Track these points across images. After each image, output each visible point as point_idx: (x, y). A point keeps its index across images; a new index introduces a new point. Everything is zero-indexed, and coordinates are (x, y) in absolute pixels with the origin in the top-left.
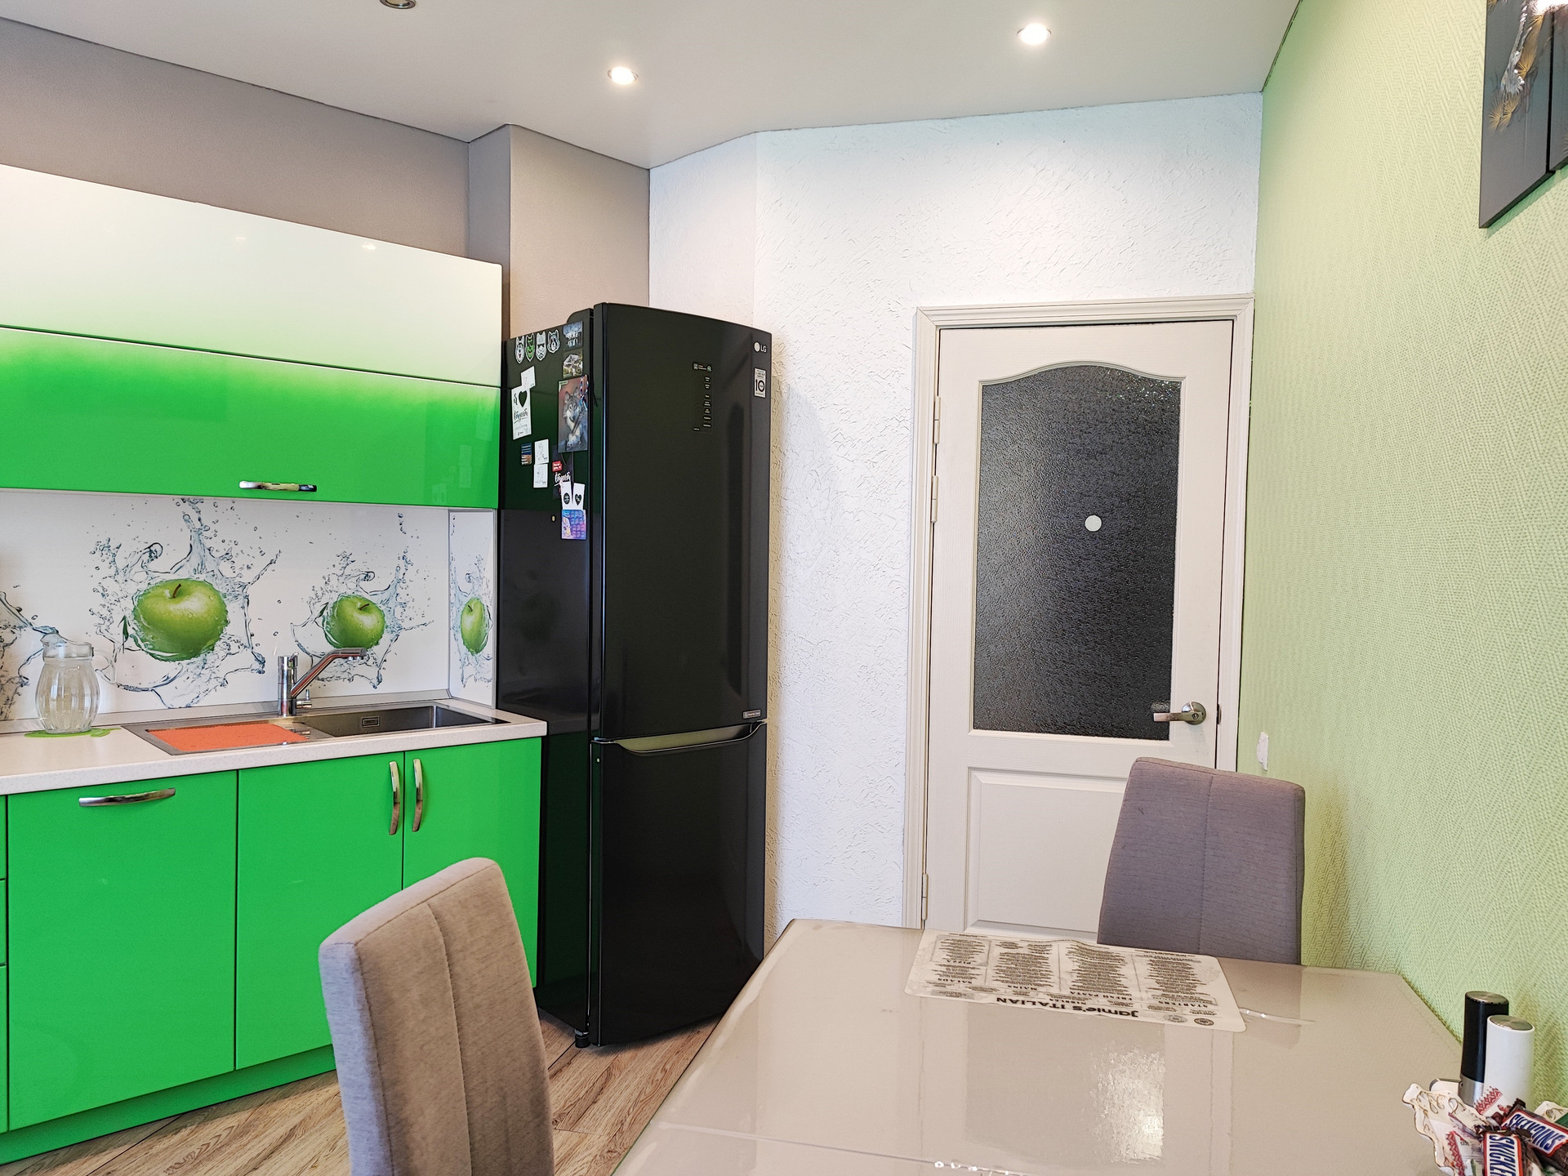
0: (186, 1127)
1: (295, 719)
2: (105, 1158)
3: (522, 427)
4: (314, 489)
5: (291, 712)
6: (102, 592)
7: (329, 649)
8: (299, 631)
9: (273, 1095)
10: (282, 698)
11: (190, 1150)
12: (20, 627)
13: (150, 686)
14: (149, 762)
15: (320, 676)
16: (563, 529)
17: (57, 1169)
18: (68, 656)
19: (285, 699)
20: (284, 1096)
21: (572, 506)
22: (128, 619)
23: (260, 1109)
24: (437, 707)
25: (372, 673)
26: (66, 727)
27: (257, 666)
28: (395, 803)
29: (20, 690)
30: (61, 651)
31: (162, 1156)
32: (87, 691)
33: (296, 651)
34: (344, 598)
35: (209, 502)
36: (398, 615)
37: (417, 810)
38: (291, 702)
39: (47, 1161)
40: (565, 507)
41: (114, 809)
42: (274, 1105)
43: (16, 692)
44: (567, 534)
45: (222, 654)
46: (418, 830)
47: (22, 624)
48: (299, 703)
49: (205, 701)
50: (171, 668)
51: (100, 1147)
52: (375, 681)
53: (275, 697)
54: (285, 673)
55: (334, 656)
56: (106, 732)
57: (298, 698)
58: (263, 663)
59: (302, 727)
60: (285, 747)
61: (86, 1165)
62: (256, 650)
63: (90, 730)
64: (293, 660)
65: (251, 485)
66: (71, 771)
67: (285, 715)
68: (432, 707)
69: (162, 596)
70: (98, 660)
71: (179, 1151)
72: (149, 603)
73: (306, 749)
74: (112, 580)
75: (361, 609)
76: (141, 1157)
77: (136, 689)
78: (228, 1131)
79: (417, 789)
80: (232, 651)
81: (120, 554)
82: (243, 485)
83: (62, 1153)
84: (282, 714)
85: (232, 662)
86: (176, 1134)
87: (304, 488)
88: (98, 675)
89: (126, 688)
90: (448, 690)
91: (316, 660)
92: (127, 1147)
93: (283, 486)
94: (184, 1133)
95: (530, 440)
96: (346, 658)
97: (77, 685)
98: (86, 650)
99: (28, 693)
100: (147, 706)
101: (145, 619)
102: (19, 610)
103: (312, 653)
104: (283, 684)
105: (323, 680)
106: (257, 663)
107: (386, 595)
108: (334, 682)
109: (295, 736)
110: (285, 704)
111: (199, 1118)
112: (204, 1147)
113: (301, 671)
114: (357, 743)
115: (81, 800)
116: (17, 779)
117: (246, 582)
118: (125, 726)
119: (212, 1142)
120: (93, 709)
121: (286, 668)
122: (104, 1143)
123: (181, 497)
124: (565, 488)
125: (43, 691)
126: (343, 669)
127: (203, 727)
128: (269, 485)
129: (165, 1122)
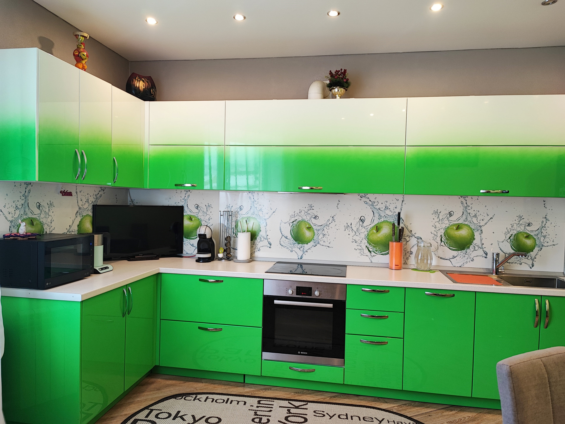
0: (454, 410)
1: (498, 276)
2: (429, 410)
4: (508, 192)
5: (496, 274)
7: (512, 251)
8: (501, 244)
9: (485, 411)
10: (493, 268)
11: (455, 419)
12: (411, 236)
13: (448, 258)
14: (446, 284)
15: (508, 261)
17: (415, 407)
18: (424, 246)
19: (494, 269)
20: (489, 413)
22: (442, 236)
23: (480, 414)
24: (558, 279)
25: (530, 262)
26: (423, 269)
27: (484, 255)
28: (537, 315)
29: (410, 255)
30: (422, 245)
31: (446, 417)
32: (429, 258)
33: (500, 252)
34: (519, 233)
35: (470, 197)
37: (546, 320)
38: (497, 270)
39: (413, 404)
41: (436, 297)
42: (485, 415)
43: (409, 256)
46: (546, 328)
47: (412, 235)
48: (500, 270)
49: (466, 266)
50: (455, 253)
51: (428, 406)
52: (531, 266)
53: (491, 267)
54: (495, 259)
55: (514, 255)
56: (434, 272)
57: (499, 268)
58: (487, 254)
59: (500, 279)
60: (494, 286)
61: (423, 410)
62: (484, 249)
63: (430, 270)
64: (498, 255)
65: (484, 191)
66: (423, 283)
67: (494, 274)
68: (556, 279)
69: (453, 229)
70: (433, 249)
71: (451, 418)
72: (449, 231)
73: (501, 288)
75: (526, 237)
76: (440, 415)
77: (444, 259)
78: (468, 417)
79: (547, 311)
82: (481, 191)
83: (417, 403)
84: (493, 274)
86: (451, 411)
87: (504, 192)
88: (433, 253)
89: (441, 258)
90: (564, 273)
91: (507, 255)
92: (435, 409)
93: (496, 191)
94: (453, 412)
96: (519, 256)
97: (426, 257)
98: (429, 245)
99: (413, 256)
100: (447, 265)
101: (447, 236)
102: (411, 231)
103: (505, 252)
104: (494, 263)
105: (509, 263)
106: (485, 254)
108: (514, 264)
109: (498, 283)
110: (494, 270)
111: (459, 409)
112: (460, 420)
113: (501, 259)
114: (522, 289)
115: (426, 292)
116: (408, 283)
117: (482, 225)
118: (440, 271)
119: (463, 419)
120: (431, 264)
121: (495, 257)
122: (429, 405)
125: (417, 257)
126: (518, 260)
127: (465, 274)
128: (491, 191)
129: (448, 406)
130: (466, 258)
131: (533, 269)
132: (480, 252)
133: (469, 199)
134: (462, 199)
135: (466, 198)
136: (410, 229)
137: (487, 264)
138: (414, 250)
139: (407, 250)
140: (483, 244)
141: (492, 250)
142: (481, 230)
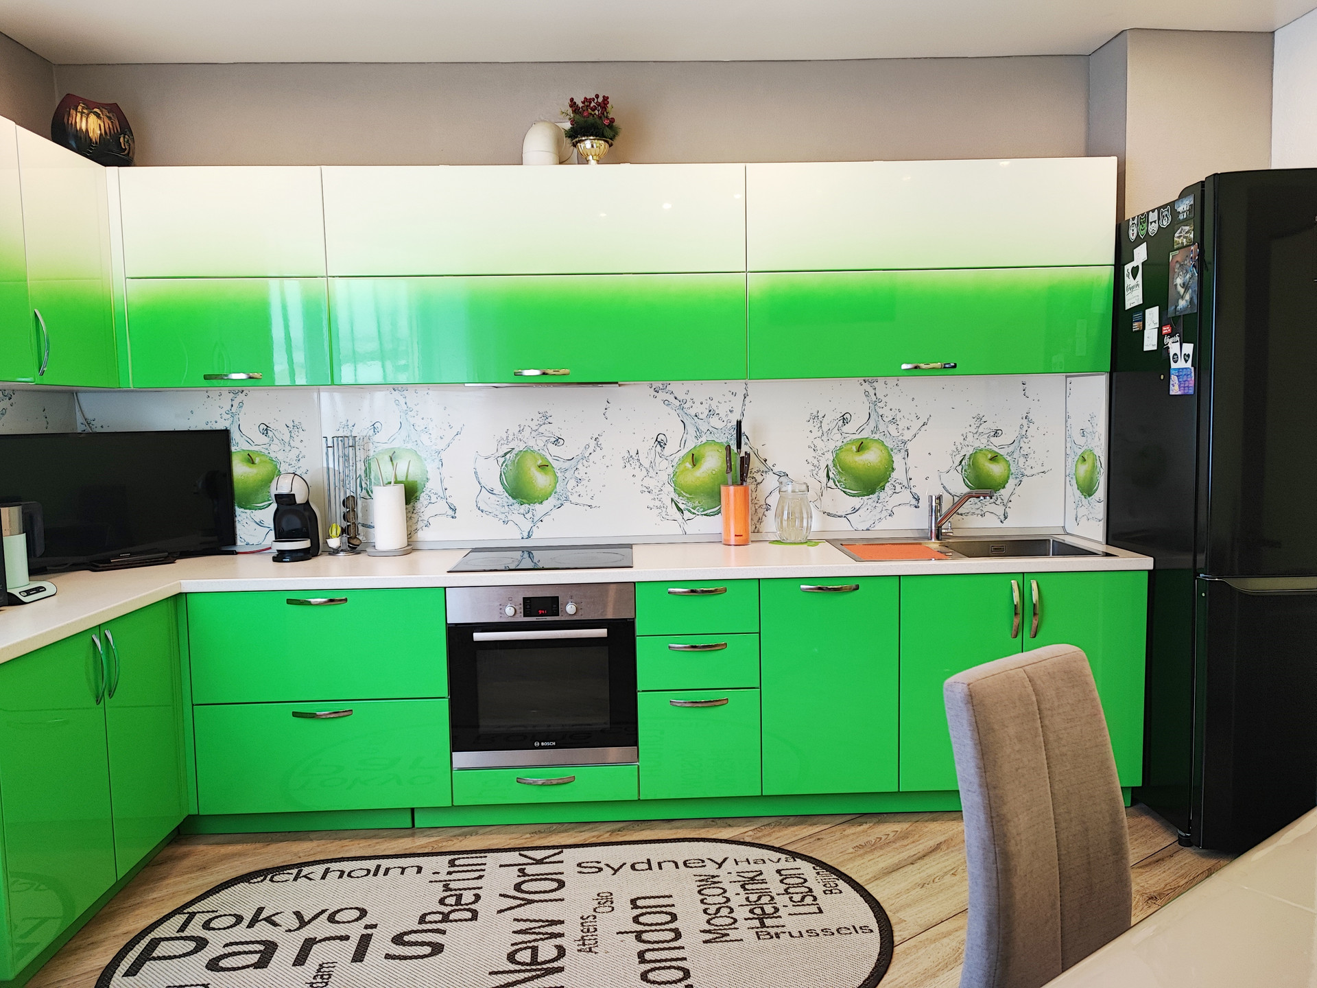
0: (866, 823)
1: (941, 543)
2: (816, 829)
3: (1133, 297)
4: (955, 366)
5: (938, 538)
6: (813, 447)
7: (967, 490)
8: (944, 476)
9: (926, 817)
10: (931, 527)
11: (869, 839)
12: (766, 472)
13: (843, 514)
14: (842, 565)
15: (959, 511)
16: (1171, 386)
17: (789, 828)
18: (793, 492)
19: (933, 528)
20: (934, 820)
21: (1181, 364)
22: (829, 467)
23: (917, 824)
24: (1053, 541)
25: (1000, 510)
26: (793, 539)
27: (914, 502)
28: (1016, 614)
29: (766, 513)
30: (789, 488)
31: (851, 837)
32: (805, 516)
33: (940, 491)
34: (978, 451)
35: (881, 380)
36: (1021, 464)
37: (1034, 621)
38: (938, 530)
39: (783, 821)
40: (1173, 365)
41: (822, 595)
42: (926, 824)
43: (764, 514)
44: (1175, 390)
45: (890, 492)
46: (1035, 637)
47: (767, 470)
48: (943, 531)
49: (878, 526)
50: (856, 502)
51: (814, 821)
52: (1002, 518)
53: (926, 526)
54: (934, 507)
55: (969, 496)
56: (817, 544)
57: (943, 527)
58: (918, 500)
59: (944, 549)
60: (933, 562)
61: (805, 830)
62: (914, 490)
63: (808, 542)
64: (939, 498)
65: (909, 366)
66: (795, 566)
67: (933, 539)
68: (1049, 540)
69: (850, 450)
70: (811, 495)
71: (861, 838)
72: (843, 456)
73: (948, 564)
74: (820, 439)
75: (991, 459)
76: (838, 835)
77: (834, 516)
78: (894, 833)
79: (1034, 605)
80: (897, 491)
81: (825, 421)
82: (904, 366)
83: (792, 819)
84: (931, 539)
85: (896, 499)
86: (860, 826)
87: (947, 366)
88: (811, 504)
89: (829, 514)
90: (1064, 527)
91: (956, 499)
92: (829, 826)
93: (932, 365)
94: (865, 827)
95: (1141, 309)
96: (979, 497)
98: (804, 487)
99: (771, 514)
100: (841, 528)
101: (840, 467)
102: (766, 461)
103: (953, 494)
104: (932, 516)
105: (961, 515)
106: (914, 500)
107: (1011, 448)
108: (970, 517)
109: (942, 555)
110: (933, 531)
111: (875, 820)
112: (878, 840)
113: (946, 507)
114: (986, 563)
115: (802, 586)
116: (765, 569)
117: (906, 439)
118: (827, 541)
119: (884, 838)
120: (809, 528)
121: (934, 504)
122: (816, 820)
123: (864, 378)
124: (1174, 348)
125: (779, 515)
126: (977, 506)
127: (878, 544)
128: (922, 366)
129: (854, 817)
130: (878, 510)
131: (1007, 523)
132: (906, 496)
133: (879, 385)
134: (867, 386)
135: (875, 384)
136: (763, 456)
137: (921, 520)
138: (773, 501)
139: (758, 502)
140: (911, 479)
141: (928, 490)
142: (907, 451)
